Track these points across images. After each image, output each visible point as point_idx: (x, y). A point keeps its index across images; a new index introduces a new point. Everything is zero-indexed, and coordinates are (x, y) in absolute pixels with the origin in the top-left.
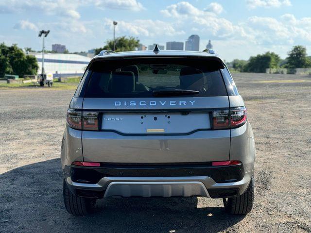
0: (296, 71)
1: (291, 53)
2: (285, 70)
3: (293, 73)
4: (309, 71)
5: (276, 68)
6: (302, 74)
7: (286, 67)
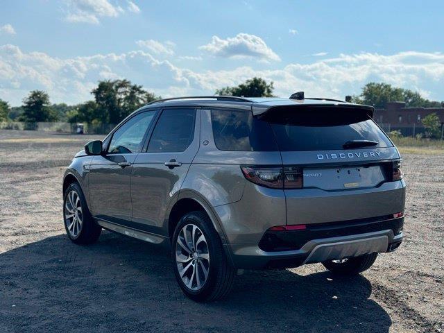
0: (37, 126)
1: (28, 100)
2: (21, 125)
3: (33, 129)
4: (56, 127)
5: (7, 121)
6: (47, 130)
7: (21, 120)
